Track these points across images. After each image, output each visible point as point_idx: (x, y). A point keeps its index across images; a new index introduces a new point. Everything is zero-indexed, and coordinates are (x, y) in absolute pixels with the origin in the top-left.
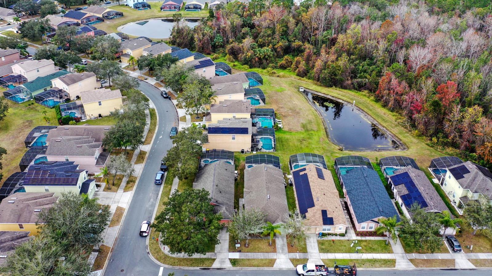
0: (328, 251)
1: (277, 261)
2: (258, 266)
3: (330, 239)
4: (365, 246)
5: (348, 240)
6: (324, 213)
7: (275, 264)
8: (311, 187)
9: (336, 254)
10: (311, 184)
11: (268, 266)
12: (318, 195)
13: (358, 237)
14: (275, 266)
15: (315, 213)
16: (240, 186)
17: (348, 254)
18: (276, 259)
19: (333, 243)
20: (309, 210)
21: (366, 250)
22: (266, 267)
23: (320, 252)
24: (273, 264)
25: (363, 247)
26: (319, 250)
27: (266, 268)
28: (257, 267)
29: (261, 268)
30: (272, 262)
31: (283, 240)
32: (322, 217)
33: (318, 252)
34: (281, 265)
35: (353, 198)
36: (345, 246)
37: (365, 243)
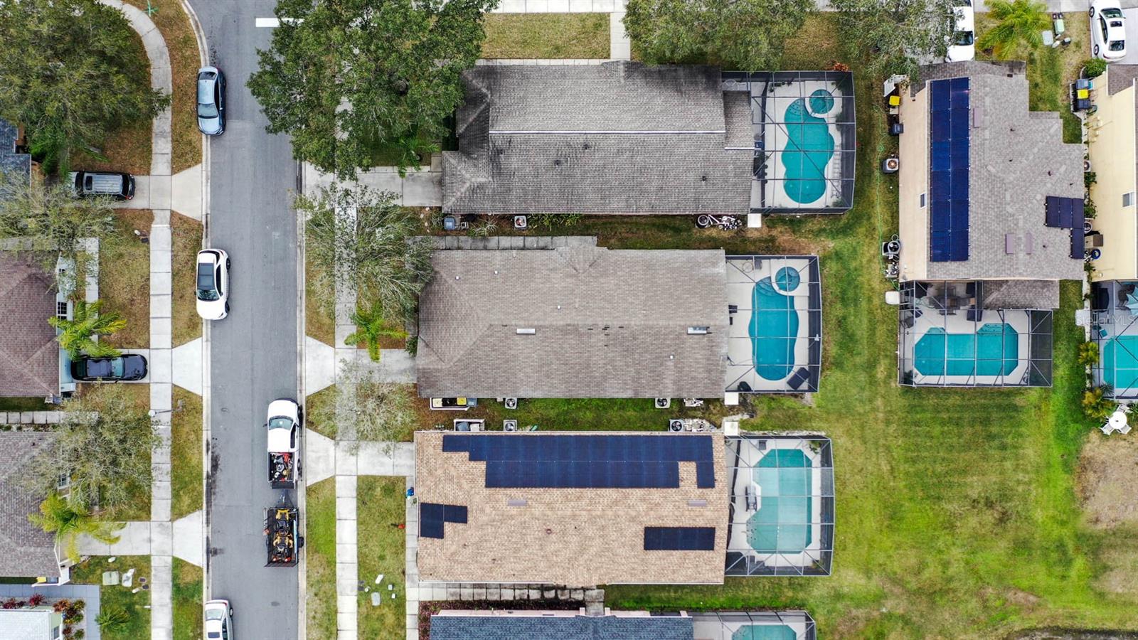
0: (364, 503)
1: (326, 350)
2: (309, 293)
3: (408, 518)
4: (381, 618)
5: (404, 573)
6: (459, 514)
7: (319, 343)
8: (589, 493)
9: (354, 524)
10: (610, 494)
11: (310, 321)
12: (538, 510)
13: (416, 605)
14: (311, 341)
15: (460, 486)
16: (667, 236)
17: (355, 560)
18: (333, 345)
19: (395, 525)
20: (482, 466)
21: (367, 617)
22: (307, 316)
23: (359, 477)
24: (315, 337)
25: (378, 612)
26: (367, 477)
27: (301, 317)
28: (308, 291)
29: (302, 303)
30: (323, 331)
31: (403, 372)
32: (446, 503)
33: (362, 472)
34: (314, 358)
35: (551, 631)
36: (382, 558)
37: (390, 619)
